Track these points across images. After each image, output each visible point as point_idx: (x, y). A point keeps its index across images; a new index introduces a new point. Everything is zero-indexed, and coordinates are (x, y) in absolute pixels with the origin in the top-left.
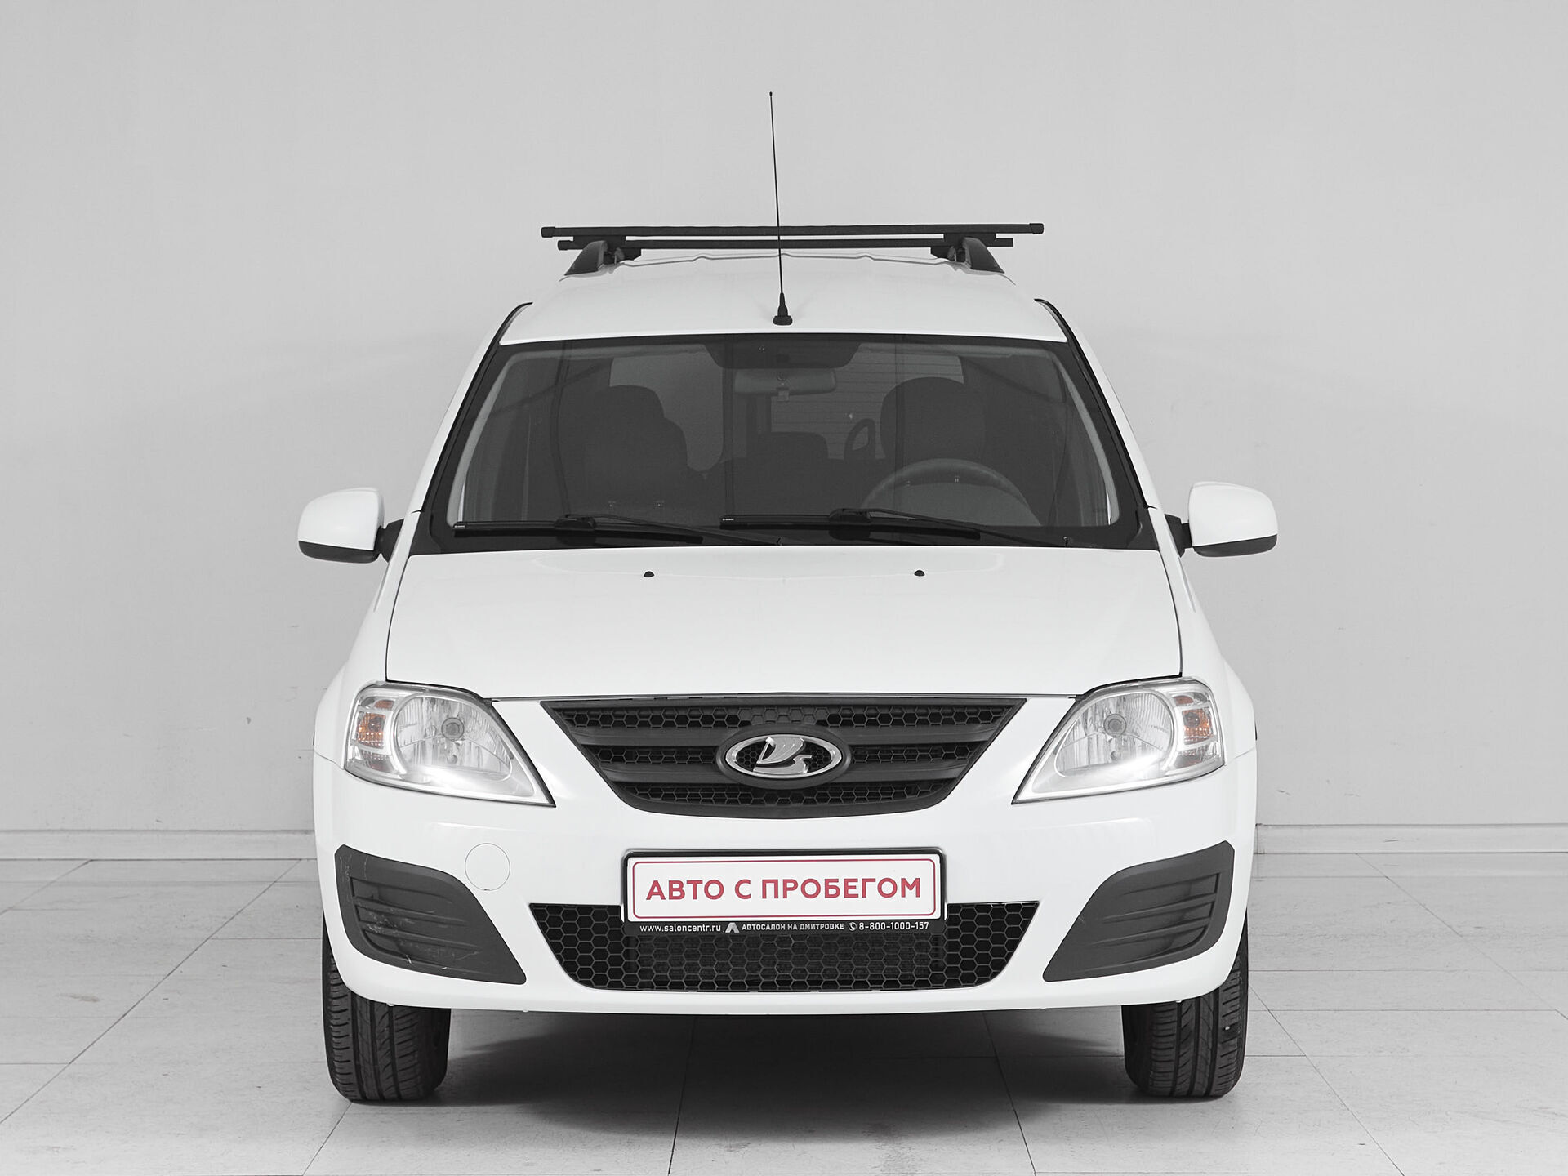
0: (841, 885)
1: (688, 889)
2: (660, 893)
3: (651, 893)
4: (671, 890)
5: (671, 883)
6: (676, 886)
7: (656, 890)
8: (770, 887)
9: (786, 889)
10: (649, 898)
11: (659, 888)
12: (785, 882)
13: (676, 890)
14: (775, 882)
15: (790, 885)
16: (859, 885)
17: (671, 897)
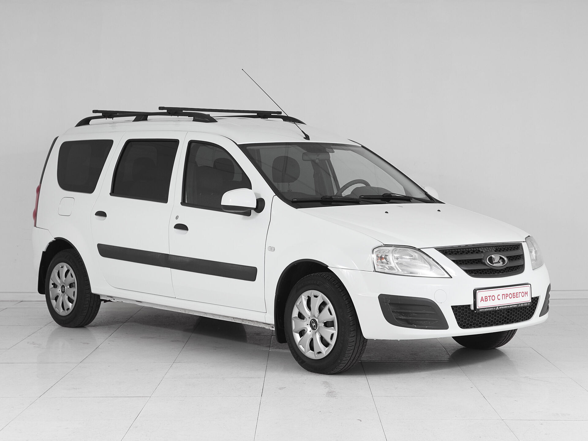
0: (515, 294)
1: (488, 298)
2: (483, 300)
3: (481, 300)
4: (485, 299)
5: (485, 297)
6: (486, 298)
7: (482, 299)
8: (503, 296)
9: (506, 296)
10: (481, 302)
11: (483, 299)
12: (506, 294)
13: (486, 299)
14: (504, 294)
15: (507, 295)
16: (518, 294)
17: (485, 301)
